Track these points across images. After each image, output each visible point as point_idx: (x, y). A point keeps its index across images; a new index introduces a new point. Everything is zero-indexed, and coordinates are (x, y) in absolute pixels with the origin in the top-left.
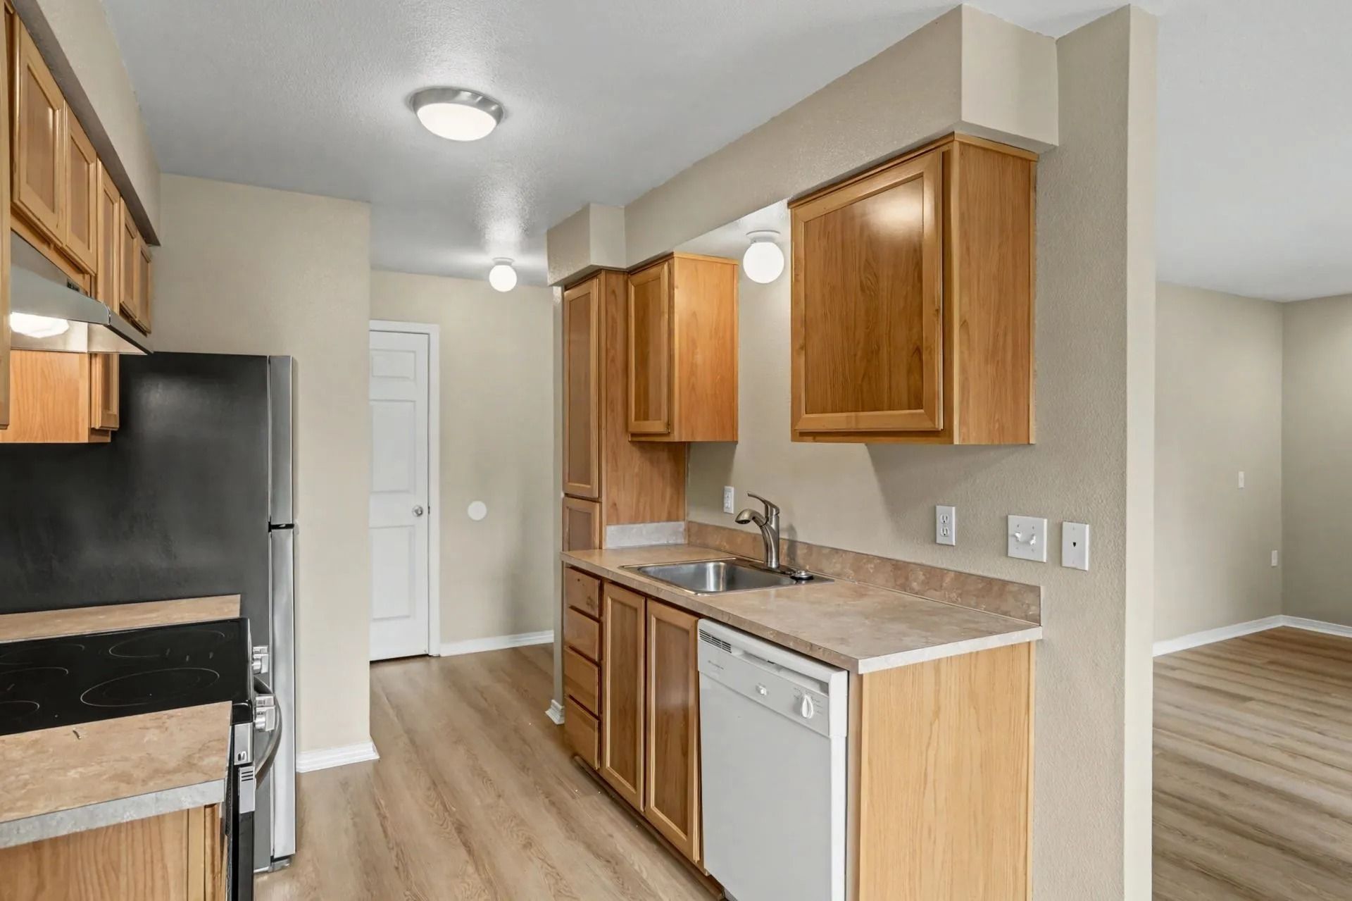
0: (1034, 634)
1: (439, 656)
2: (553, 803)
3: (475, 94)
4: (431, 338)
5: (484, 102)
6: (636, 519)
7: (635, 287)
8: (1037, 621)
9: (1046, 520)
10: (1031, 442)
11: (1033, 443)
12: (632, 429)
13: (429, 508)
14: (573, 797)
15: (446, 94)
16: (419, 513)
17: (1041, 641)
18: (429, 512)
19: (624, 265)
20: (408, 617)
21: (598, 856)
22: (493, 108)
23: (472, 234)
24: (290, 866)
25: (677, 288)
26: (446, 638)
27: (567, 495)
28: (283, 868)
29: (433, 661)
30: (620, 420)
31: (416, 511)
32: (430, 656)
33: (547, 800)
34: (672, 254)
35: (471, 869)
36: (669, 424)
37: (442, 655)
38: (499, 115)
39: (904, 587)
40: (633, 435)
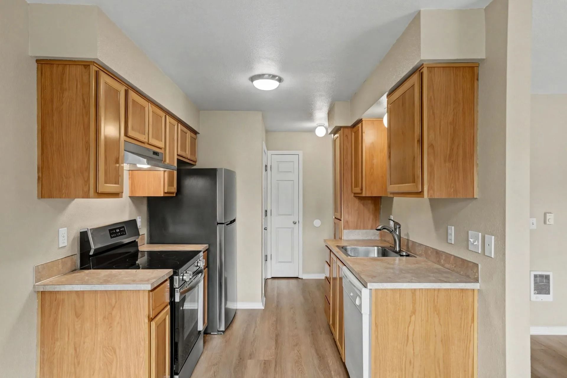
0: (476, 286)
1: (302, 279)
2: (312, 334)
3: (270, 75)
4: (300, 157)
5: (273, 77)
6: (356, 228)
7: (354, 133)
8: (476, 280)
9: (480, 234)
10: (475, 197)
11: (477, 197)
12: (354, 191)
13: (299, 221)
14: (321, 334)
15: (260, 76)
16: (295, 223)
17: (479, 289)
18: (299, 223)
19: (350, 124)
20: (291, 262)
21: (318, 354)
22: (277, 78)
23: (309, 115)
24: (223, 334)
25: (364, 133)
26: (304, 272)
27: (335, 218)
28: (221, 334)
29: (300, 280)
30: (350, 187)
31: (294, 222)
32: (299, 278)
33: (311, 333)
34: (362, 119)
35: (273, 348)
36: (362, 189)
37: (303, 278)
38: (280, 80)
39: (439, 262)
40: (355, 194)
